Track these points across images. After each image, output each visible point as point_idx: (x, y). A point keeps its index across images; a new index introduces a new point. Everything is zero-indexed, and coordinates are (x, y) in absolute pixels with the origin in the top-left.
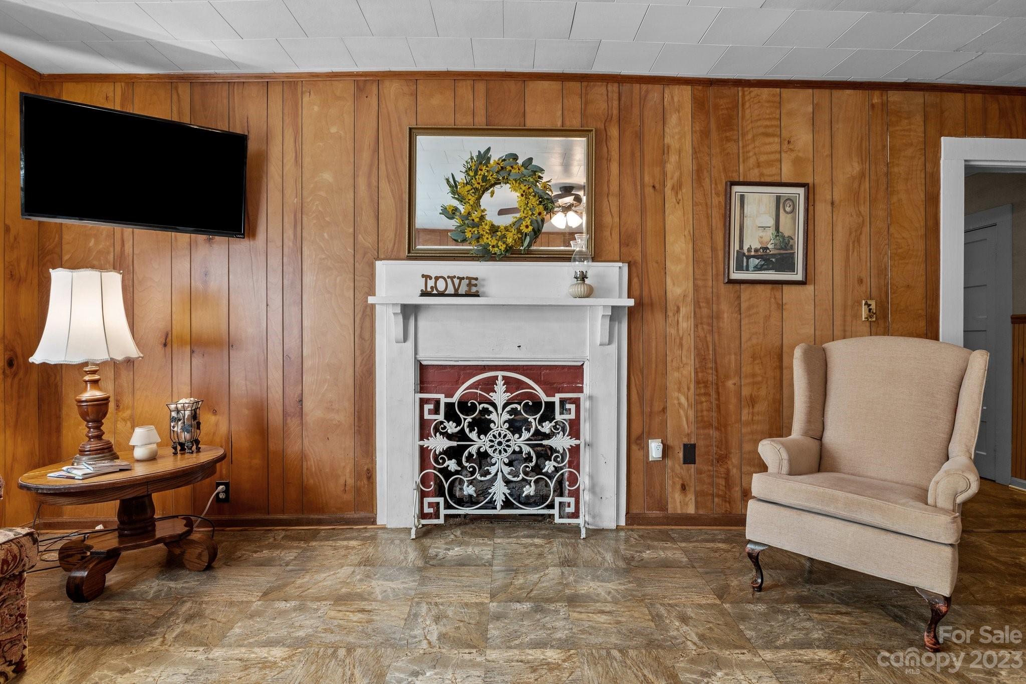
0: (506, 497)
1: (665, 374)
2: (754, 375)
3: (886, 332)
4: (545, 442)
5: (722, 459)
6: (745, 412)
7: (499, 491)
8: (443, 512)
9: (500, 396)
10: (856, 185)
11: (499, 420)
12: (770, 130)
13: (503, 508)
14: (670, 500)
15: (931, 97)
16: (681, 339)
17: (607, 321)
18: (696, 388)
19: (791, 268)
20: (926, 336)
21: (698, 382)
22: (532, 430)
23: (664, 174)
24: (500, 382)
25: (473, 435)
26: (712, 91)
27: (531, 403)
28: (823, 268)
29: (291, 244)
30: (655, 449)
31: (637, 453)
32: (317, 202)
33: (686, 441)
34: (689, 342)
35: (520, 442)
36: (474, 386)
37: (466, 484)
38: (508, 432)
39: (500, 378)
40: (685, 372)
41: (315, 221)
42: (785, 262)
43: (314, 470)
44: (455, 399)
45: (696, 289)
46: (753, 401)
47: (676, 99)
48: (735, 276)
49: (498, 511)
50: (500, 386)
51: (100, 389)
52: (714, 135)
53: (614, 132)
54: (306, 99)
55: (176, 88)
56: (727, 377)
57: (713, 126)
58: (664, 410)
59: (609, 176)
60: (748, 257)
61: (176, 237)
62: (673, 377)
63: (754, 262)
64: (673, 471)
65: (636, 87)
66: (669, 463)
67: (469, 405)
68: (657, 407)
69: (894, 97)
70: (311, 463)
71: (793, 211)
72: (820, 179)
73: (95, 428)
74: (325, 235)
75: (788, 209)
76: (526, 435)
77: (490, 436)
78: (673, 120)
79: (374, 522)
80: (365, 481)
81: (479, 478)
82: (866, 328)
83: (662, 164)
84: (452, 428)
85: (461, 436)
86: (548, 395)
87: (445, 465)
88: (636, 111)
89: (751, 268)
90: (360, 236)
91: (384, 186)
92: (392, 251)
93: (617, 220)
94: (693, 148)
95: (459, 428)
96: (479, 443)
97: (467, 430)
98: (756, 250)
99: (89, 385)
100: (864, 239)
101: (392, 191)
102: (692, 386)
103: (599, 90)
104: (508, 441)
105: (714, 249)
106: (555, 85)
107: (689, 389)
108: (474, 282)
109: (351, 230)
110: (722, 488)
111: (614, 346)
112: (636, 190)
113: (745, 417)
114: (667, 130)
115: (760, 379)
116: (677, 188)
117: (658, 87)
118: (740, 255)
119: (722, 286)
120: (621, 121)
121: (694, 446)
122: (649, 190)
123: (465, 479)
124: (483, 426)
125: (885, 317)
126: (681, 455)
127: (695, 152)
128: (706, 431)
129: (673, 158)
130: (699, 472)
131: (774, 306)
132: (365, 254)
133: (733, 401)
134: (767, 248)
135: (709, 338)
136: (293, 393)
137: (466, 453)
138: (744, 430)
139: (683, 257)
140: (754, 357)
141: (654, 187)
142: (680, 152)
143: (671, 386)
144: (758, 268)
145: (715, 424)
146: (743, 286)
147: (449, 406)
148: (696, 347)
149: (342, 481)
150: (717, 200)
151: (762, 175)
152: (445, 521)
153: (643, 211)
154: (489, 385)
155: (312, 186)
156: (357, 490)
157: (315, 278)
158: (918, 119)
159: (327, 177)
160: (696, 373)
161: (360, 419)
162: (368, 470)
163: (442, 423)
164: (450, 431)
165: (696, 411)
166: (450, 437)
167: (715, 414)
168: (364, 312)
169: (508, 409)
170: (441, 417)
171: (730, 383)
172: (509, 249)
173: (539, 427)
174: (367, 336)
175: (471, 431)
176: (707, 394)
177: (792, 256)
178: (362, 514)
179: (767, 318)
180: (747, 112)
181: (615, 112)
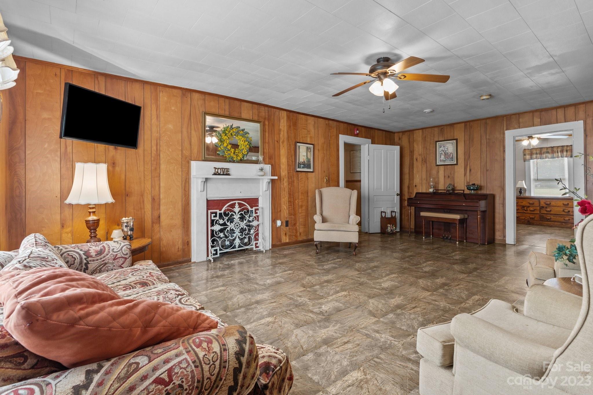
0: (239, 244)
1: (280, 200)
2: (302, 199)
3: (330, 186)
4: (251, 224)
5: (295, 224)
6: (300, 210)
7: (237, 242)
8: (219, 252)
9: (237, 209)
10: (323, 145)
11: (237, 217)
12: (304, 128)
13: (238, 247)
14: (282, 239)
15: (338, 123)
16: (285, 188)
17: (268, 183)
18: (289, 203)
19: (310, 168)
20: (337, 186)
21: (289, 202)
22: (247, 220)
23: (280, 137)
24: (237, 204)
25: (228, 224)
26: (291, 114)
27: (246, 211)
28: (316, 168)
29: (155, 152)
30: (279, 223)
31: (274, 225)
32: (166, 136)
33: (286, 220)
34: (287, 190)
35: (243, 225)
36: (228, 206)
37: (226, 241)
38: (239, 221)
39: (237, 203)
40: (286, 199)
41: (165, 144)
42: (309, 166)
43: (165, 244)
44: (222, 211)
45: (288, 173)
46: (302, 206)
47: (283, 115)
48: (298, 170)
49: (237, 249)
50: (237, 206)
51: (96, 216)
52: (292, 127)
53: (267, 123)
54: (161, 94)
55: (97, 78)
56: (296, 200)
57: (292, 124)
58: (280, 211)
59: (265, 137)
60: (301, 164)
61: (97, 146)
62: (283, 200)
63: (302, 166)
64: (283, 229)
65: (272, 109)
66: (282, 227)
67: (227, 213)
68: (279, 210)
69: (331, 122)
70: (164, 242)
71: (310, 152)
72: (316, 143)
73: (94, 232)
74: (170, 150)
75: (309, 151)
76: (245, 222)
77: (234, 223)
78: (282, 121)
79: (190, 261)
80: (186, 246)
81: (231, 238)
82: (325, 185)
83: (279, 134)
84: (221, 222)
85: (224, 224)
86: (251, 208)
87: (219, 235)
88: (272, 117)
89: (301, 167)
90: (184, 151)
91: (193, 132)
92: (197, 157)
93: (268, 151)
94: (287, 131)
95: (224, 221)
96: (231, 226)
97: (226, 222)
98: (302, 162)
99: (92, 214)
100: (325, 160)
101: (196, 135)
102: (287, 203)
103: (262, 108)
104: (240, 224)
105: (292, 162)
106: (250, 105)
107: (287, 204)
108: (228, 170)
109: (181, 148)
110: (295, 233)
111: (268, 191)
112: (273, 142)
113: (300, 211)
114: (280, 124)
115: (303, 200)
116: (283, 142)
117: (278, 110)
118: (299, 163)
119: (294, 172)
120: (269, 120)
121: (288, 221)
122: (276, 142)
123: (226, 239)
124: (231, 220)
125: (329, 182)
126: (285, 224)
127: (287, 132)
128: (291, 216)
129: (282, 133)
130: (289, 229)
131: (306, 179)
132: (186, 158)
133: (297, 206)
134: (305, 162)
135: (291, 188)
136: (156, 214)
137: (226, 230)
138: (300, 215)
139: (285, 164)
140: (302, 193)
141: (277, 141)
142: (284, 131)
143: (282, 203)
144: (303, 168)
145: (293, 214)
146: (299, 173)
147: (220, 214)
148: (288, 191)
149: (177, 247)
150: (292, 147)
151: (303, 140)
152: (220, 255)
153: (275, 149)
154: (233, 206)
155: (164, 129)
156: (183, 250)
157: (166, 167)
158: (335, 129)
159: (170, 126)
160: (288, 199)
161: (184, 222)
162: (187, 241)
163: (218, 220)
164: (221, 223)
165: (289, 210)
166: (221, 225)
167: (293, 211)
168: (186, 180)
169: (239, 213)
170: (217, 218)
171: (296, 202)
172: (241, 160)
173: (249, 219)
174: (187, 190)
175: (227, 222)
176: (291, 205)
177: (310, 164)
178: (186, 259)
179: (305, 182)
180: (300, 121)
181: (267, 117)
